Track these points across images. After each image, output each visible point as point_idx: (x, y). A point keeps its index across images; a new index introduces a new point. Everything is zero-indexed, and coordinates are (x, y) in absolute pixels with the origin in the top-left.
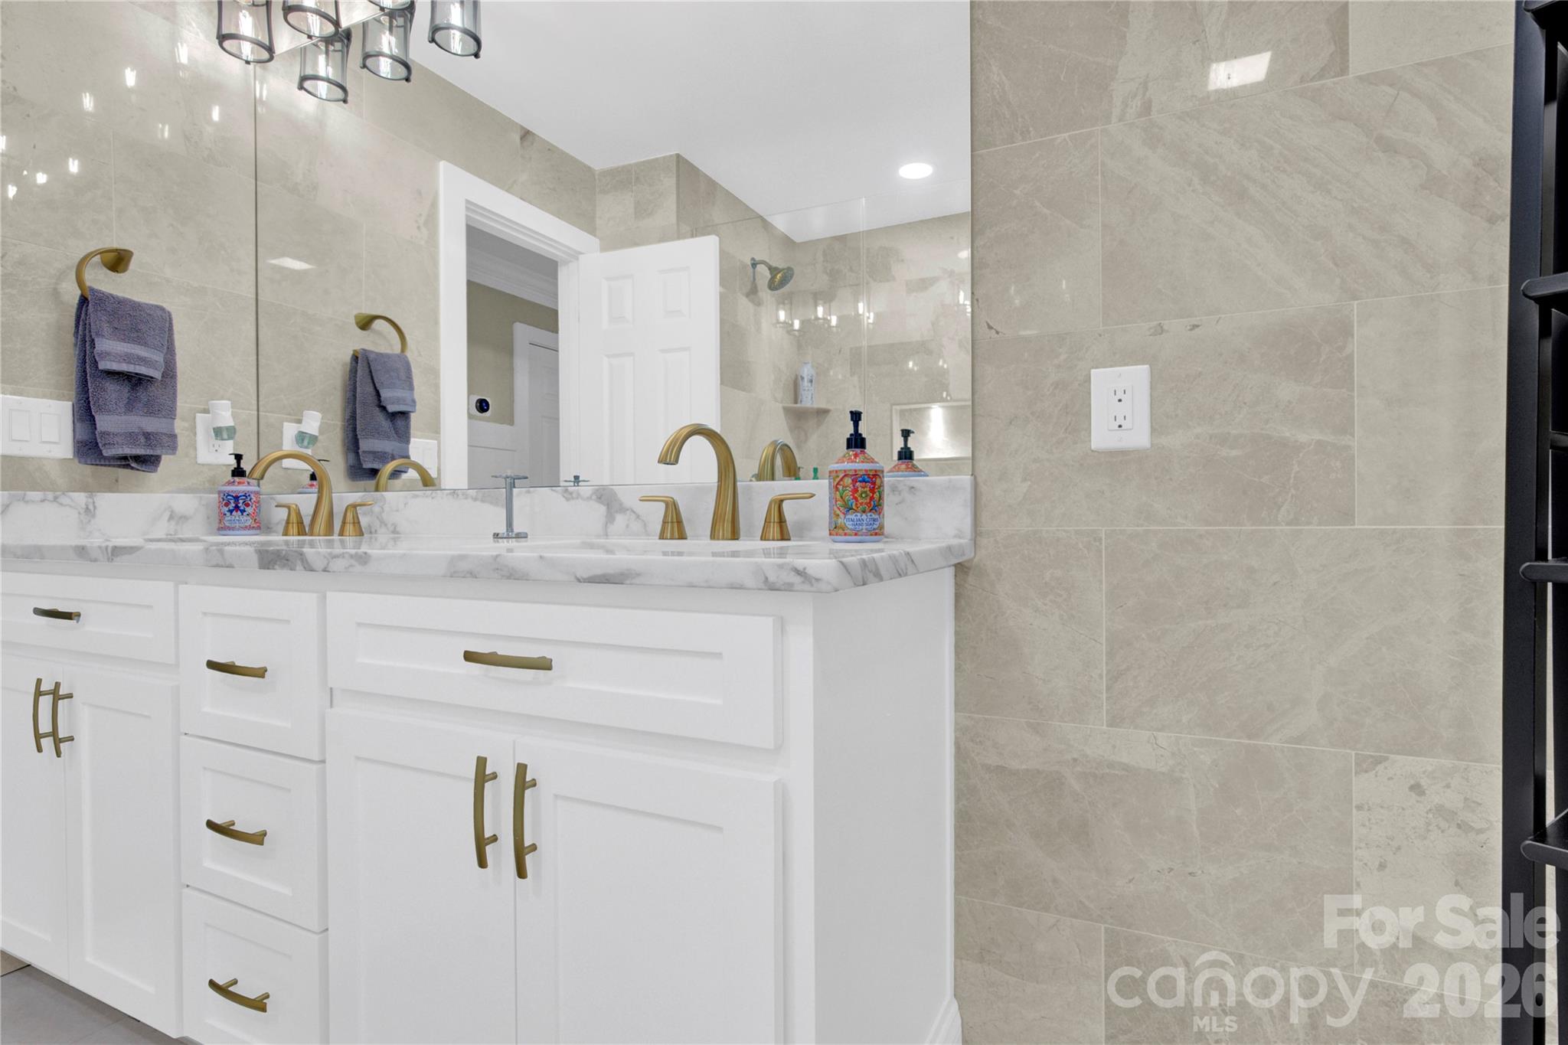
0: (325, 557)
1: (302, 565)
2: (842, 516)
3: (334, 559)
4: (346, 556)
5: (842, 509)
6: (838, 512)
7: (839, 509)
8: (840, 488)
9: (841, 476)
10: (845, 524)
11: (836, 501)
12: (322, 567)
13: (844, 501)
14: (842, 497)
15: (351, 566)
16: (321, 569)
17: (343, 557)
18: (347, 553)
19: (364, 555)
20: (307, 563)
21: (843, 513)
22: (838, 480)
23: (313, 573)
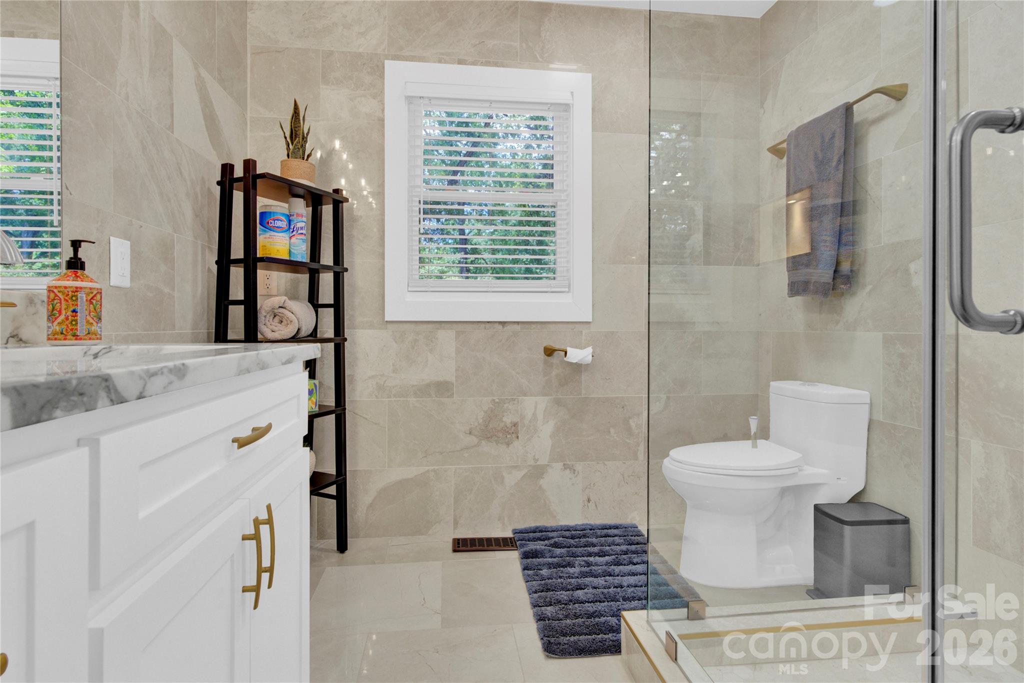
0: (141, 378)
1: (108, 397)
2: (95, 324)
3: (152, 378)
4: (165, 371)
5: (95, 318)
6: (91, 321)
7: (93, 319)
8: (94, 302)
9: (95, 292)
10: (97, 331)
11: (90, 312)
12: (136, 393)
13: (97, 312)
14: (95, 309)
15: (171, 383)
16: (135, 397)
17: (162, 373)
18: (165, 367)
19: (182, 367)
20: (116, 391)
21: (96, 322)
22: (91, 296)
23: (127, 403)
